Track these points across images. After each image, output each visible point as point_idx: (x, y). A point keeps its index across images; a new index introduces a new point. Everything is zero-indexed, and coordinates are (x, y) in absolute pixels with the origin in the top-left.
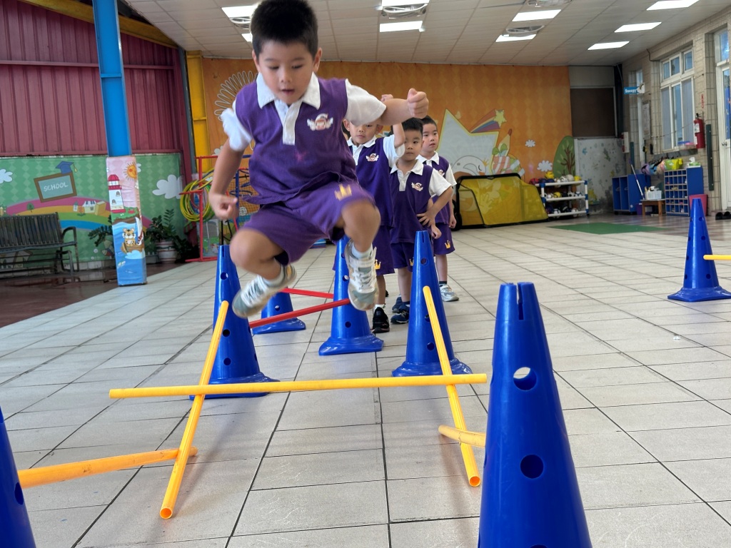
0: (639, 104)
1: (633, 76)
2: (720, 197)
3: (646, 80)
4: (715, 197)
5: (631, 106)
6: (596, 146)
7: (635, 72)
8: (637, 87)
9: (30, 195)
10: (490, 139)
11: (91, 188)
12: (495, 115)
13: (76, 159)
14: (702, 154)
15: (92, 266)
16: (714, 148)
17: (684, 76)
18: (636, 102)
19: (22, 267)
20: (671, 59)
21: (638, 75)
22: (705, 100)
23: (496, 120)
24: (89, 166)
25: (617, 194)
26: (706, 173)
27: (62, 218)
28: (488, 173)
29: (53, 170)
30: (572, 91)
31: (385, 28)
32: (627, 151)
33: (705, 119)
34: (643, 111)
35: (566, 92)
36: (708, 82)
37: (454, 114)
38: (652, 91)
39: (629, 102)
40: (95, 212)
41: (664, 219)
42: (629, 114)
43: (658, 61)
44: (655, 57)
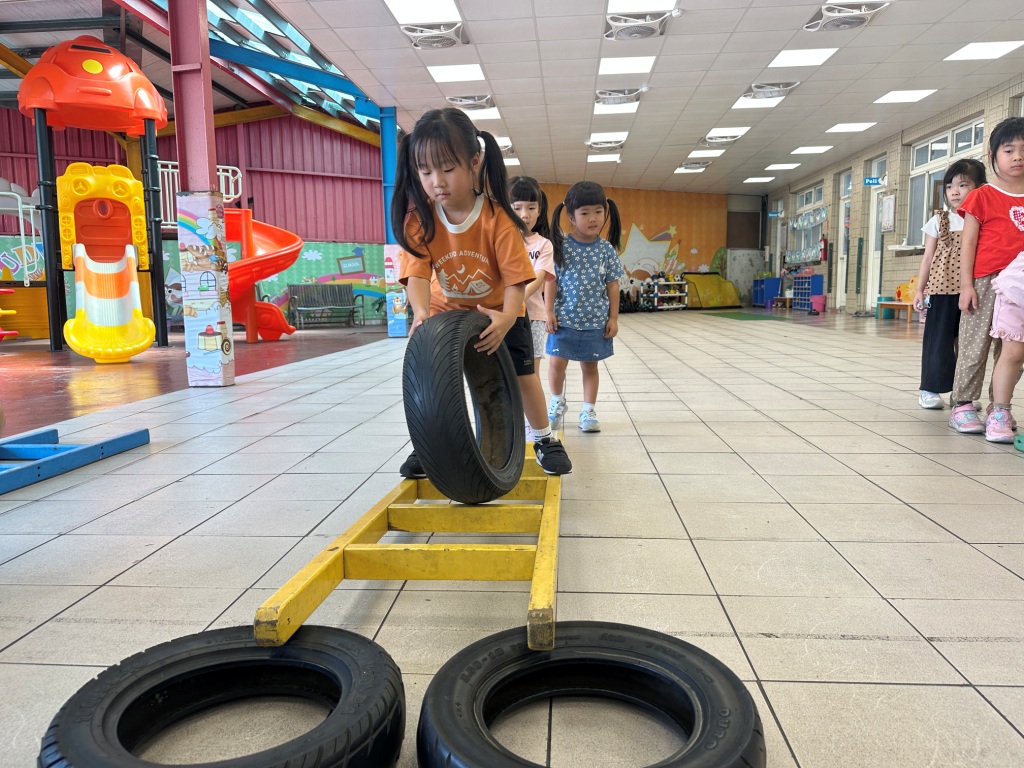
0: (779, 226)
1: (776, 204)
2: (835, 299)
3: (786, 208)
4: (831, 298)
6: (744, 255)
7: (777, 200)
8: (779, 212)
9: (333, 270)
10: (663, 246)
11: (376, 267)
12: (669, 229)
13: (366, 246)
14: (825, 265)
15: (374, 322)
16: (834, 261)
17: (815, 205)
18: (776, 224)
19: (326, 320)
20: (805, 193)
21: (780, 204)
22: (830, 224)
23: (669, 232)
24: (375, 252)
25: (756, 292)
26: (826, 279)
27: (354, 288)
29: (350, 253)
30: (729, 213)
31: (592, 159)
32: (767, 260)
33: (829, 239)
34: (782, 230)
35: (724, 214)
36: (834, 210)
37: (638, 225)
38: (790, 216)
39: (771, 224)
40: (378, 285)
41: (790, 311)
42: (771, 233)
43: (795, 193)
44: (794, 190)
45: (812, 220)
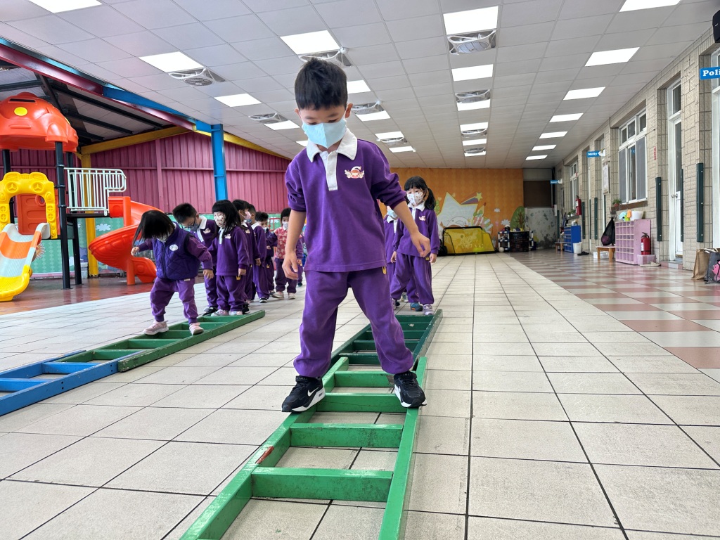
0: (560, 190)
3: (563, 177)
4: (586, 243)
6: (539, 212)
7: (559, 171)
8: (559, 180)
10: (473, 207)
12: (476, 195)
14: (581, 218)
16: (586, 215)
22: (582, 188)
23: (476, 197)
26: (581, 229)
28: (471, 225)
30: (525, 182)
31: (394, 150)
32: (556, 215)
33: (582, 199)
34: (561, 193)
35: (521, 182)
36: (584, 177)
37: (451, 194)
38: (564, 183)
42: (557, 194)
43: (568, 165)
44: (566, 163)
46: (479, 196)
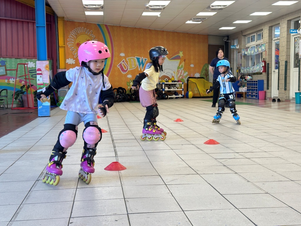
1: (233, 41)
2: (271, 92)
3: (239, 43)
4: (269, 92)
5: (232, 53)
7: (234, 39)
8: (235, 45)
10: (177, 63)
12: (179, 53)
13: (8, 60)
14: (264, 75)
16: (270, 73)
17: (257, 43)
18: (234, 52)
20: (251, 35)
21: (235, 41)
22: (267, 53)
23: (179, 55)
24: (13, 63)
26: (265, 82)
30: (209, 45)
31: (145, 14)
33: (267, 61)
34: (238, 55)
35: (206, 46)
36: (269, 46)
38: (242, 48)
39: (231, 52)
40: (14, 83)
41: (246, 99)
42: (231, 56)
43: (245, 36)
44: (245, 34)
45: (256, 51)
46: (181, 54)
